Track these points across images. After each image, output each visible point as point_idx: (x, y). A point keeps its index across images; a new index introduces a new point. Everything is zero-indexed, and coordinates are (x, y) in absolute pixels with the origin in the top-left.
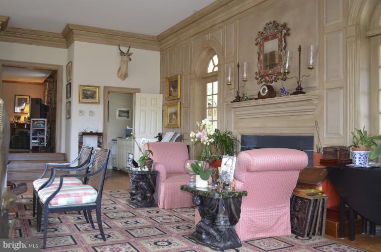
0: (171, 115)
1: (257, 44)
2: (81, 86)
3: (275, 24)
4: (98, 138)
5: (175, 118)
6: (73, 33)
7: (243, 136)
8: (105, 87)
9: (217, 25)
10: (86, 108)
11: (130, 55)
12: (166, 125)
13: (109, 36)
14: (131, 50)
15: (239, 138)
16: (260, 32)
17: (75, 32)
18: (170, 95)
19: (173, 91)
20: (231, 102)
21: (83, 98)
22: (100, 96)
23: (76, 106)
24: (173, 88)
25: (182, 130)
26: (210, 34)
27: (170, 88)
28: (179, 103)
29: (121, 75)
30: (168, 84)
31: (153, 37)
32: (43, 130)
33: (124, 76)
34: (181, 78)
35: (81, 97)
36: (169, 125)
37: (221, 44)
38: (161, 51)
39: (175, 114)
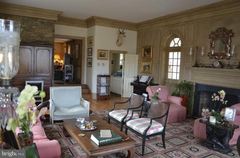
0: (145, 67)
1: (210, 38)
2: (99, 50)
3: (224, 29)
4: (106, 78)
5: (148, 68)
6: (95, 21)
7: (196, 84)
8: (110, 51)
9: (181, 23)
10: (101, 62)
11: (124, 33)
12: (141, 72)
13: (113, 23)
14: (125, 31)
15: (194, 84)
16: (212, 32)
17: (96, 20)
18: (144, 56)
19: (146, 54)
20: (193, 67)
21: (100, 57)
22: (108, 56)
23: (95, 61)
24: (147, 52)
25: (153, 75)
26: (175, 27)
27: (144, 52)
28: (151, 61)
29: (119, 44)
30: (143, 50)
31: (135, 24)
32: (71, 71)
33: (120, 45)
34: (153, 48)
35: (99, 56)
36: (143, 71)
37: (184, 34)
38: (138, 31)
39: (148, 66)
